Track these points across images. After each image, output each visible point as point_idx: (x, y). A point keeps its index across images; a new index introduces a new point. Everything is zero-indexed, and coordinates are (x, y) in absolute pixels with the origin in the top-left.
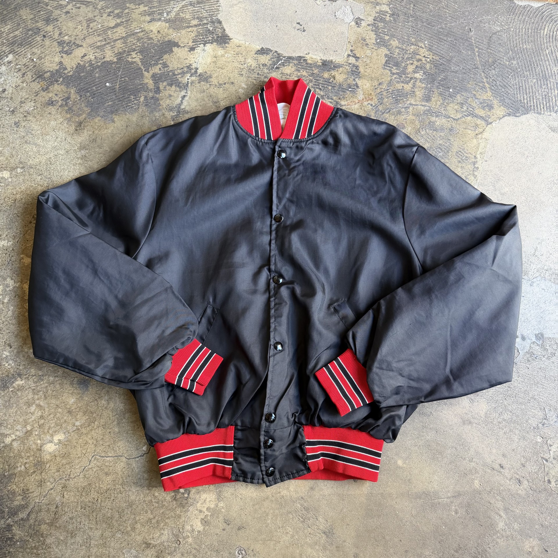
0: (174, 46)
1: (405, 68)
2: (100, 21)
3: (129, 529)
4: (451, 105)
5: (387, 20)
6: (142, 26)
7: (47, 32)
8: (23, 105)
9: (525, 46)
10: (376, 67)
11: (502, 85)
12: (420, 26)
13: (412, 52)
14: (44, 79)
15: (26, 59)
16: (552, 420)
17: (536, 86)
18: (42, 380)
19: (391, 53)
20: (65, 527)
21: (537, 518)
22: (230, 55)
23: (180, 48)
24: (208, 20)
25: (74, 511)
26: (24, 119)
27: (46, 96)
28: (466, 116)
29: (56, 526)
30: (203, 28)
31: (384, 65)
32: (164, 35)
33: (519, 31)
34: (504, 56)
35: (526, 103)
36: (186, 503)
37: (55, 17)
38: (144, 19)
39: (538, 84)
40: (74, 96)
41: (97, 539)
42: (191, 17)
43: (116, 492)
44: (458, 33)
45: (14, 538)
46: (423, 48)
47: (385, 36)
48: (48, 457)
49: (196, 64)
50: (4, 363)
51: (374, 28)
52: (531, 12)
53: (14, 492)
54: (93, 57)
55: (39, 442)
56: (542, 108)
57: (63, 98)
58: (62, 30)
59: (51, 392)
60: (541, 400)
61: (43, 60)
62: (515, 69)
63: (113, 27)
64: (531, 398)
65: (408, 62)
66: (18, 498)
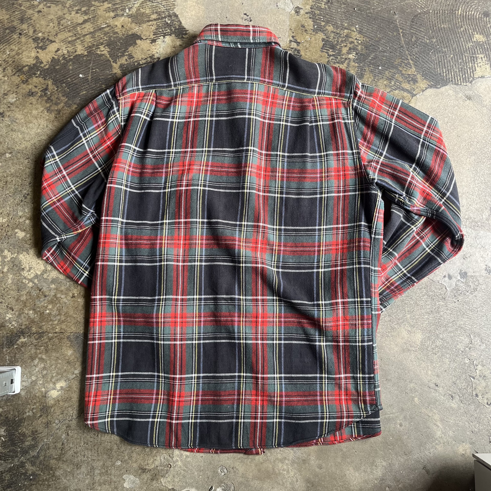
0: (138, 39)
1: (340, 50)
2: (69, 18)
3: (127, 458)
4: (381, 81)
5: (323, 7)
6: (108, 22)
7: (22, 30)
8: (6, 97)
9: (443, 26)
10: (314, 51)
11: (424, 61)
12: (351, 12)
13: (346, 35)
14: (23, 73)
15: (5, 56)
16: (477, 345)
17: (453, 60)
18: (43, 337)
19: (327, 37)
20: (71, 461)
21: (467, 426)
24: (165, 14)
25: (78, 447)
26: (8, 109)
27: (26, 88)
28: (394, 89)
29: (63, 460)
31: (322, 48)
32: (128, 29)
35: (445, 74)
37: (29, 17)
38: (108, 15)
40: (51, 87)
41: (99, 468)
44: (385, 16)
45: (27, 473)
46: (354, 31)
47: (322, 22)
48: (52, 402)
49: (158, 54)
50: (7, 325)
51: (311, 16)
53: (25, 434)
54: (65, 52)
55: (43, 389)
56: (459, 79)
57: (41, 89)
58: (36, 28)
59: (51, 346)
61: (21, 55)
63: (82, 24)
64: (459, 327)
65: (342, 45)
66: (29, 439)
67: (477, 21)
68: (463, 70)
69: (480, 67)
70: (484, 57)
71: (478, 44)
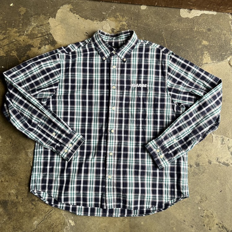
0: (31, 47)
6: (16, 38)
9: (187, 37)
16: (204, 200)
23: (34, 48)
24: (45, 34)
30: (44, 38)
32: (26, 42)
33: (184, 30)
34: (178, 42)
38: (16, 35)
39: (193, 54)
42: (38, 33)
44: (157, 33)
52: (189, 20)
60: (199, 192)
62: (182, 48)
63: (3, 40)
64: (195, 191)
67: (204, 34)
68: (197, 60)
69: (206, 58)
70: (208, 53)
71: (205, 46)
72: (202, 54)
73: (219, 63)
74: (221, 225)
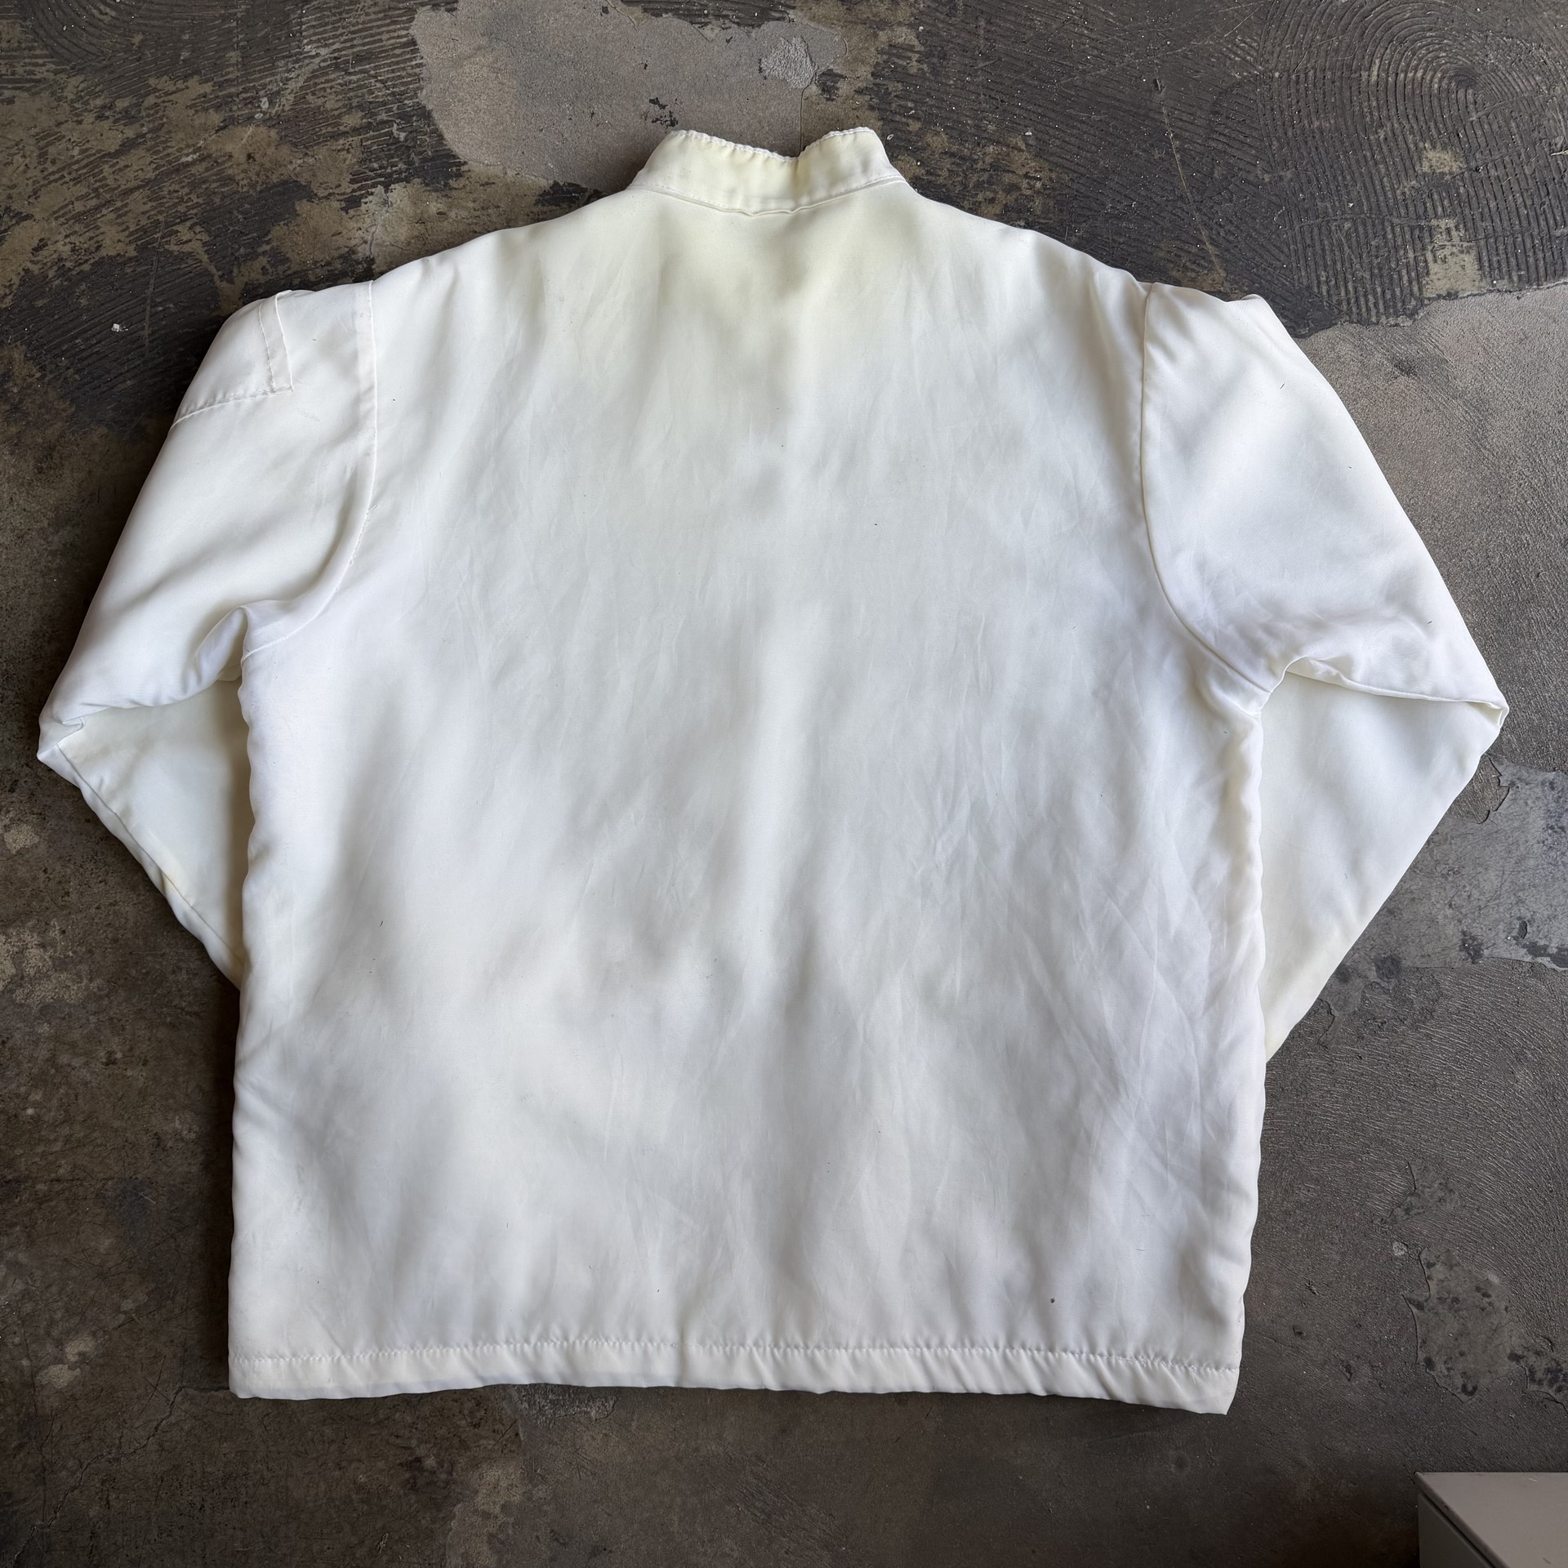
0: (300, 199)
2: (75, 137)
5: (913, 71)
6: (201, 143)
9: (1316, 124)
11: (1253, 244)
12: (1008, 83)
13: (991, 164)
16: (1432, 1197)
17: (1354, 239)
18: (17, 1194)
19: (928, 172)
22: (464, 214)
23: (316, 201)
24: (390, 110)
25: (140, 1542)
30: (380, 136)
32: (268, 165)
33: (1298, 77)
34: (1257, 158)
35: (1324, 289)
36: (446, 1497)
38: (203, 121)
39: (1357, 236)
40: (22, 368)
42: (340, 104)
43: (250, 1483)
44: (1121, 96)
46: (1023, 151)
47: (910, 121)
48: (54, 1402)
49: (367, 247)
51: (875, 101)
52: (1331, 15)
54: (66, 250)
55: (25, 1362)
56: (1372, 306)
59: (44, 1225)
60: (1399, 1142)
62: (1290, 195)
63: (117, 154)
64: (1370, 1139)
65: (980, 197)
67: (1435, 103)
68: (1385, 272)
69: (1444, 261)
70: (1457, 228)
71: (1437, 183)
72: (1421, 235)
73: (1533, 297)
74: (1541, 1365)
